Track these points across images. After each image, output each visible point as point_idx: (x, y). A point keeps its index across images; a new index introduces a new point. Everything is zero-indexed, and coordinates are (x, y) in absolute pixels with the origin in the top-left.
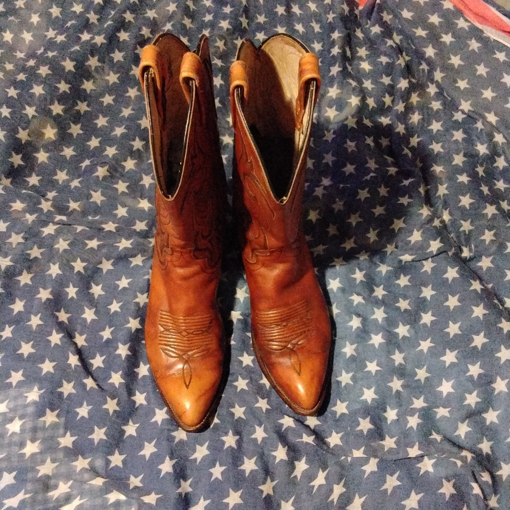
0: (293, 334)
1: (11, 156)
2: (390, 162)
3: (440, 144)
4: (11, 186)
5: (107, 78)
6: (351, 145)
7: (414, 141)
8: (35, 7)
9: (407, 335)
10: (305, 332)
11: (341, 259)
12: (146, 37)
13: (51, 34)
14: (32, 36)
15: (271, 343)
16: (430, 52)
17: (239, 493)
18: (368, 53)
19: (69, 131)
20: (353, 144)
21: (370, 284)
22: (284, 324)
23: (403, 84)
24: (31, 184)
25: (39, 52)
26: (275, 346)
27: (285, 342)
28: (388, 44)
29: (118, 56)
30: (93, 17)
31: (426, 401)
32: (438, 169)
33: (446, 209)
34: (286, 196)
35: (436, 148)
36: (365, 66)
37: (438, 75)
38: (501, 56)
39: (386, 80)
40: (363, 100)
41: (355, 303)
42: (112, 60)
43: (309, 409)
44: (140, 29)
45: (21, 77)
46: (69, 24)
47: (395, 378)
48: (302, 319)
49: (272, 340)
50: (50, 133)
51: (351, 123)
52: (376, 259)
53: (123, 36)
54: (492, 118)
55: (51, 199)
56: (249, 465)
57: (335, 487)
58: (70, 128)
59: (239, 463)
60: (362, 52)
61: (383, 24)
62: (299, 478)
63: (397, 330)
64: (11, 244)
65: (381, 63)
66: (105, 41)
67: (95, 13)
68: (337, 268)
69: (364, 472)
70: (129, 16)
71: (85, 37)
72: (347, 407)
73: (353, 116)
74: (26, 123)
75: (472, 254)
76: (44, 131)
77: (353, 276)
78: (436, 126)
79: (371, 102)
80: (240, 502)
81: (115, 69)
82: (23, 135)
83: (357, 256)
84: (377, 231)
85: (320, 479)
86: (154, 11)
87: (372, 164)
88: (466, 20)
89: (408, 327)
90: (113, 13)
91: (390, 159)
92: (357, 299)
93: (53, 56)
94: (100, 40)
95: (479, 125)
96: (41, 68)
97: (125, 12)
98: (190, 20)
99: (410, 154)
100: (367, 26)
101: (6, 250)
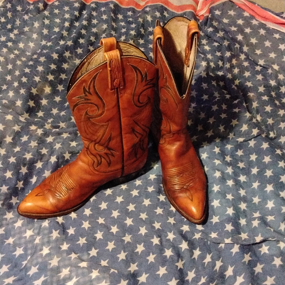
0: (186, 180)
1: (28, 101)
2: (225, 93)
3: (251, 82)
4: (29, 118)
5: (75, 62)
6: (205, 86)
7: (237, 82)
8: (34, 30)
9: (245, 181)
10: (192, 179)
11: (206, 142)
12: (93, 41)
13: (44, 43)
14: (34, 44)
15: (175, 186)
16: (240, 37)
17: (165, 268)
18: (207, 42)
19: (57, 89)
20: (206, 85)
21: (223, 154)
22: (181, 175)
23: (228, 54)
24: (39, 116)
25: (38, 52)
26: (177, 187)
27: (183, 185)
28: (218, 36)
29: (79, 51)
30: (65, 33)
31: (260, 213)
32: (251, 94)
33: (258, 114)
34: (185, 94)
35: (249, 84)
36: (207, 48)
37: (245, 49)
38: (277, 36)
39: (218, 54)
40: (208, 63)
41: (217, 164)
42: (76, 52)
43: (199, 220)
44: (90, 37)
45: (31, 63)
46: (53, 37)
47: (242, 203)
48: (190, 172)
49: (175, 185)
50: (48, 90)
51: (204, 74)
52: (225, 142)
53: (81, 41)
54: (276, 67)
55: (50, 122)
56: (169, 253)
57: (217, 262)
58: (57, 87)
59: (163, 252)
60: (204, 42)
61: (213, 27)
62: (196, 259)
63: (239, 179)
64: (31, 146)
65: (215, 46)
66: (72, 44)
67: (66, 31)
68: (205, 147)
69: (232, 252)
70: (83, 32)
71: (62, 42)
72: (218, 219)
73: (204, 71)
74: (35, 85)
75: (275, 136)
76: (45, 89)
77: (214, 150)
78: (247, 74)
79: (212, 64)
80: (166, 273)
81: (79, 57)
82: (34, 91)
83: (215, 140)
84: (224, 126)
85: (208, 259)
86: (96, 28)
87: (216, 94)
88: (257, 20)
89: (245, 176)
90: (75, 31)
91: (225, 92)
92: (217, 162)
93: (46, 52)
94: (70, 43)
95: (270, 71)
96: (41, 58)
97: (81, 29)
98: (114, 32)
99: (236, 88)
100: (205, 29)
101: (29, 150)
